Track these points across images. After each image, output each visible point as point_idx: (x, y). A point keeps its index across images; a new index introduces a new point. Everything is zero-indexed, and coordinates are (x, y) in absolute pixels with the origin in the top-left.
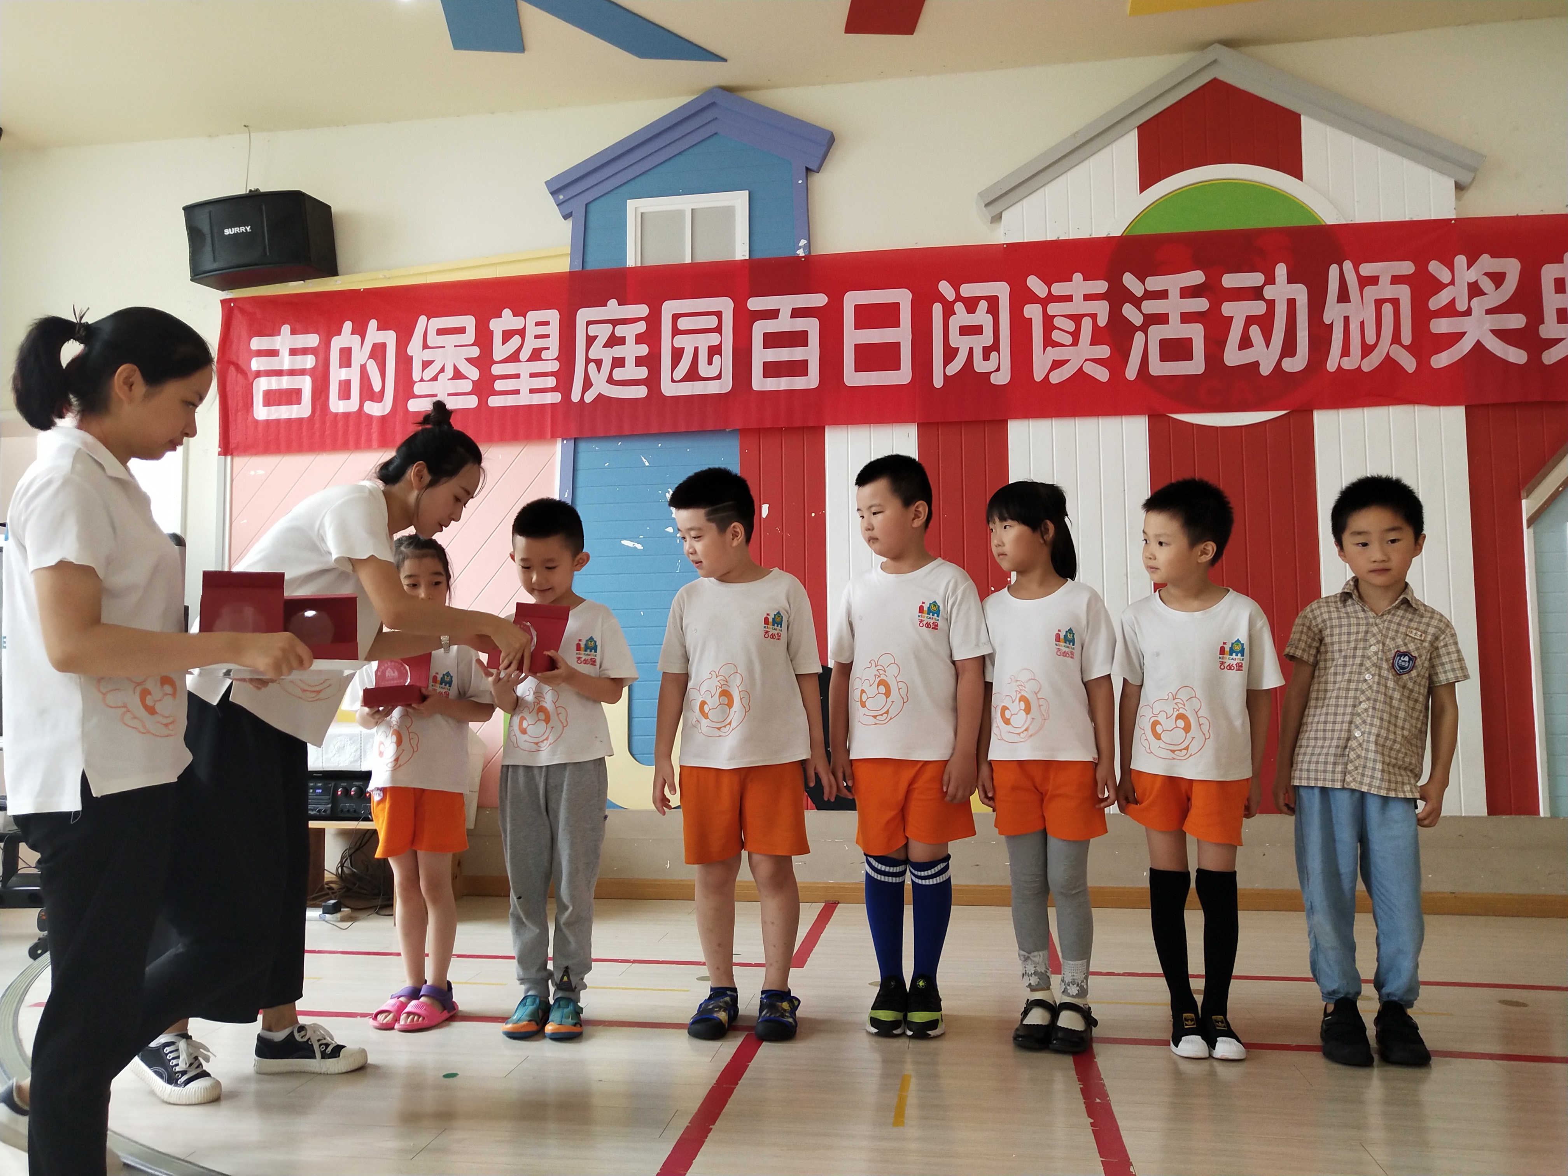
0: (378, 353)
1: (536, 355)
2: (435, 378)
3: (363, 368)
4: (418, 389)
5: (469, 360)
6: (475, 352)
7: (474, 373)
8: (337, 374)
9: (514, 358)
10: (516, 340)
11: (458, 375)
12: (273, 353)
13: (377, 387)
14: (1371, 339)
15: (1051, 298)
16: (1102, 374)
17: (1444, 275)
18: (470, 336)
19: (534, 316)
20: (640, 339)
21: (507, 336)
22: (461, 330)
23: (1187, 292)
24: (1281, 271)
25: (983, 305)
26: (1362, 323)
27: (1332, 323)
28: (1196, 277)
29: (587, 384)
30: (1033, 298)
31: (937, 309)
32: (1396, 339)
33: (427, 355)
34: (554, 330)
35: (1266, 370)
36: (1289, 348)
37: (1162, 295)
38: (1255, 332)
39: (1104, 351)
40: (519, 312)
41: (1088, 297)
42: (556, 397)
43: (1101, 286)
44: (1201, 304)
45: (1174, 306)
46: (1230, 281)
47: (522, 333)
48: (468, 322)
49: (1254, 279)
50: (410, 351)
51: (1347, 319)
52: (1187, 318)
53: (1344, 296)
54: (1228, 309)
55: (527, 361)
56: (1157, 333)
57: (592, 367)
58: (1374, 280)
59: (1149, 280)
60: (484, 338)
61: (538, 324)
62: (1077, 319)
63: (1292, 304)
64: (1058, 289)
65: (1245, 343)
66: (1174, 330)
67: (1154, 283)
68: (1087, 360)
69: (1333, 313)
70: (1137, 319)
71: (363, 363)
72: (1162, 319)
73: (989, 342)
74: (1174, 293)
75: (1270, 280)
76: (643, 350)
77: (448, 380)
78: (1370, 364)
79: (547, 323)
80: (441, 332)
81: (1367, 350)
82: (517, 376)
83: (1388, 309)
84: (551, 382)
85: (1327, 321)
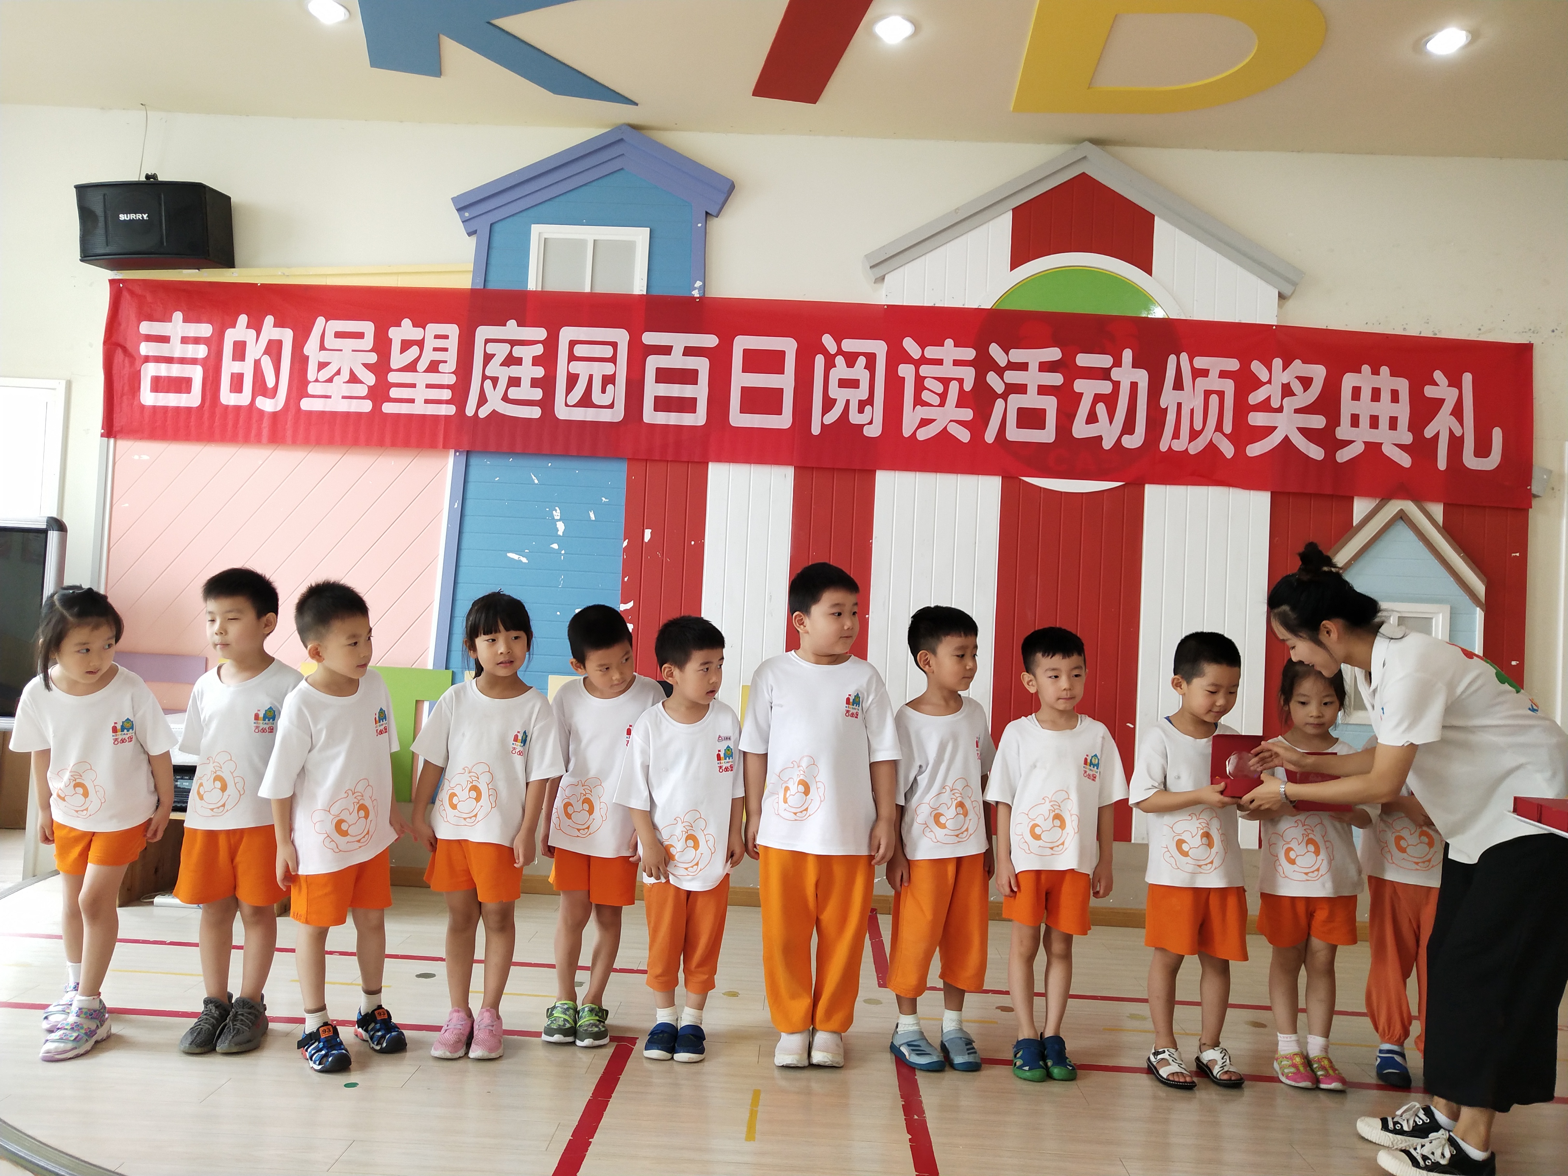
0: (274, 349)
1: (433, 367)
2: (330, 380)
3: (257, 363)
4: (312, 389)
5: (366, 366)
6: (373, 358)
7: (370, 379)
8: (229, 367)
9: (411, 367)
10: (414, 351)
11: (354, 379)
12: (165, 339)
13: (270, 383)
14: (1198, 426)
15: (924, 360)
16: (964, 435)
17: (1263, 375)
18: (368, 341)
19: (433, 328)
20: (536, 361)
21: (406, 345)
22: (360, 335)
23: (1045, 367)
24: (1127, 355)
25: (862, 361)
26: (1192, 411)
27: (1167, 407)
28: (1054, 354)
29: (482, 400)
30: (907, 359)
31: (820, 360)
32: (1219, 428)
33: (324, 356)
34: (453, 344)
35: (1107, 444)
36: (1129, 427)
37: (1023, 367)
38: (1101, 409)
39: (967, 414)
40: (419, 323)
41: (957, 363)
42: (450, 410)
43: (969, 354)
44: (1056, 379)
45: (1033, 378)
46: (1084, 360)
47: (420, 344)
48: (368, 328)
49: (1103, 361)
50: (306, 351)
51: (1179, 405)
52: (1043, 390)
53: (1178, 385)
54: (1079, 385)
55: (425, 372)
56: (1016, 401)
57: (488, 384)
58: (1204, 373)
59: (1012, 351)
60: (382, 346)
61: (437, 337)
62: (945, 382)
63: (1134, 386)
64: (931, 352)
65: (1092, 418)
66: (1031, 400)
67: (1017, 355)
68: (951, 421)
69: (1168, 398)
70: (999, 388)
71: (257, 358)
72: (1021, 389)
73: (865, 396)
74: (1034, 367)
75: (1118, 363)
76: (539, 372)
77: (344, 383)
78: (1195, 448)
79: (446, 337)
80: (339, 335)
81: (1194, 435)
82: (413, 386)
83: (1214, 400)
84: (447, 394)
85: (1163, 406)
